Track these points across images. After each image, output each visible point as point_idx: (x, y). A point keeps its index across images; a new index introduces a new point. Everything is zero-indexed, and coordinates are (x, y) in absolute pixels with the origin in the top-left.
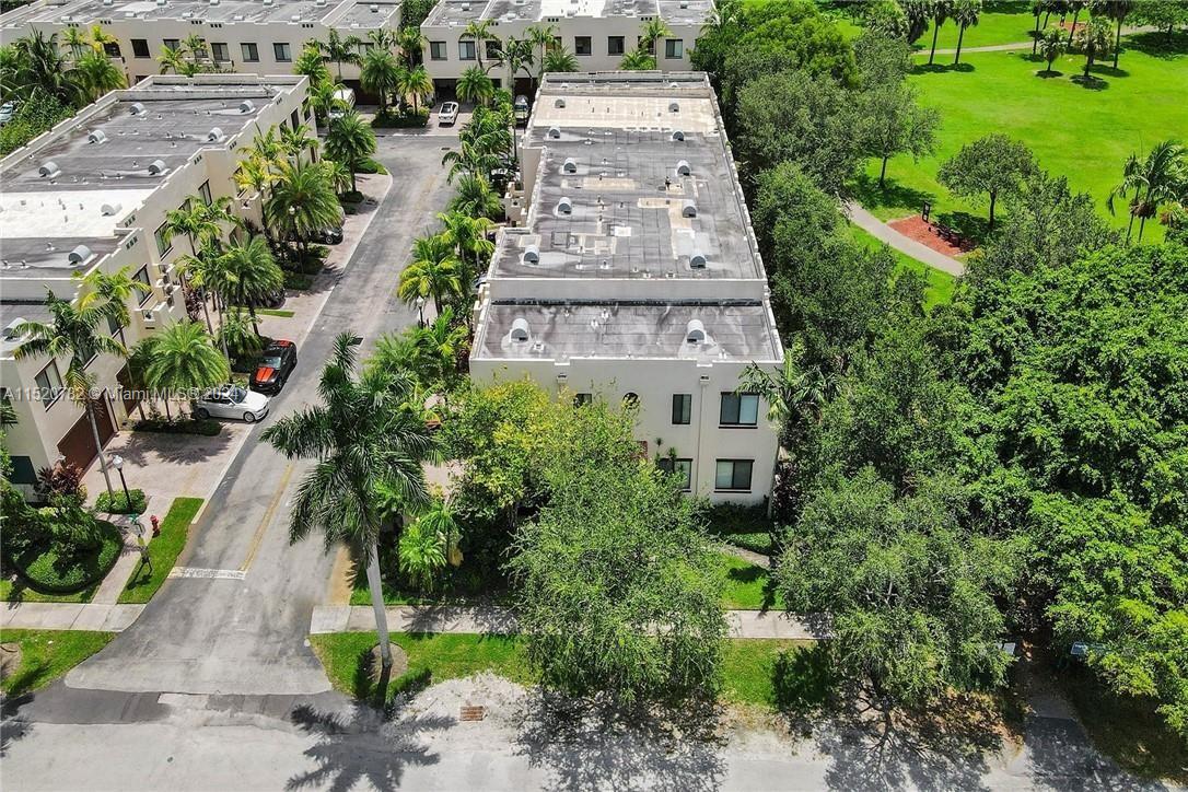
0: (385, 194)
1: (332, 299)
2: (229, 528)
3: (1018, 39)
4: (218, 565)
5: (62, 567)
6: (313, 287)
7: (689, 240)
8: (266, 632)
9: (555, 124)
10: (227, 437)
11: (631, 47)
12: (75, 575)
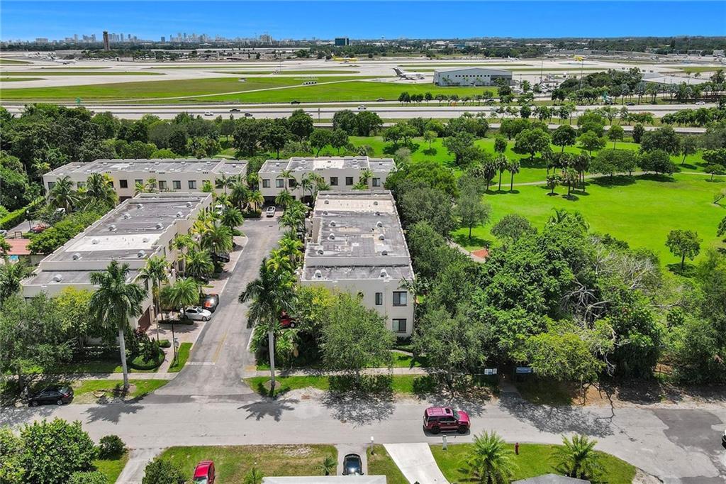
0: (246, 244)
1: (229, 282)
2: (205, 351)
3: (542, 180)
4: (203, 361)
5: (145, 360)
6: (220, 278)
7: (380, 247)
8: (226, 378)
9: (327, 210)
10: (197, 325)
11: (356, 181)
12: (151, 363)
